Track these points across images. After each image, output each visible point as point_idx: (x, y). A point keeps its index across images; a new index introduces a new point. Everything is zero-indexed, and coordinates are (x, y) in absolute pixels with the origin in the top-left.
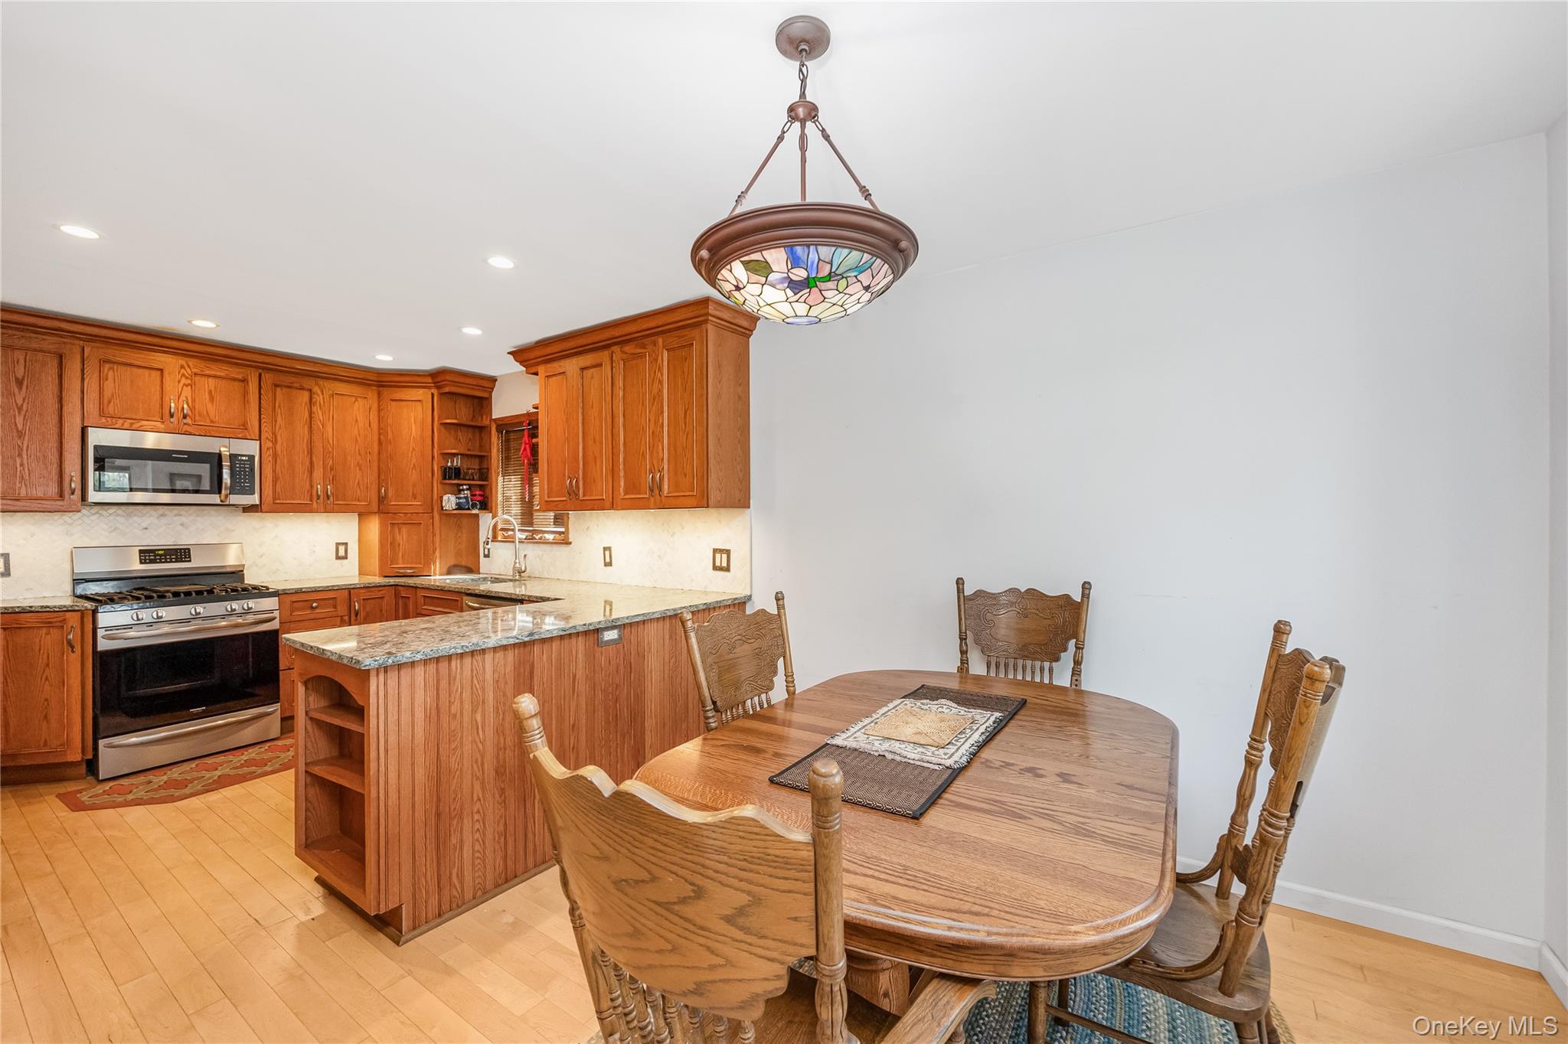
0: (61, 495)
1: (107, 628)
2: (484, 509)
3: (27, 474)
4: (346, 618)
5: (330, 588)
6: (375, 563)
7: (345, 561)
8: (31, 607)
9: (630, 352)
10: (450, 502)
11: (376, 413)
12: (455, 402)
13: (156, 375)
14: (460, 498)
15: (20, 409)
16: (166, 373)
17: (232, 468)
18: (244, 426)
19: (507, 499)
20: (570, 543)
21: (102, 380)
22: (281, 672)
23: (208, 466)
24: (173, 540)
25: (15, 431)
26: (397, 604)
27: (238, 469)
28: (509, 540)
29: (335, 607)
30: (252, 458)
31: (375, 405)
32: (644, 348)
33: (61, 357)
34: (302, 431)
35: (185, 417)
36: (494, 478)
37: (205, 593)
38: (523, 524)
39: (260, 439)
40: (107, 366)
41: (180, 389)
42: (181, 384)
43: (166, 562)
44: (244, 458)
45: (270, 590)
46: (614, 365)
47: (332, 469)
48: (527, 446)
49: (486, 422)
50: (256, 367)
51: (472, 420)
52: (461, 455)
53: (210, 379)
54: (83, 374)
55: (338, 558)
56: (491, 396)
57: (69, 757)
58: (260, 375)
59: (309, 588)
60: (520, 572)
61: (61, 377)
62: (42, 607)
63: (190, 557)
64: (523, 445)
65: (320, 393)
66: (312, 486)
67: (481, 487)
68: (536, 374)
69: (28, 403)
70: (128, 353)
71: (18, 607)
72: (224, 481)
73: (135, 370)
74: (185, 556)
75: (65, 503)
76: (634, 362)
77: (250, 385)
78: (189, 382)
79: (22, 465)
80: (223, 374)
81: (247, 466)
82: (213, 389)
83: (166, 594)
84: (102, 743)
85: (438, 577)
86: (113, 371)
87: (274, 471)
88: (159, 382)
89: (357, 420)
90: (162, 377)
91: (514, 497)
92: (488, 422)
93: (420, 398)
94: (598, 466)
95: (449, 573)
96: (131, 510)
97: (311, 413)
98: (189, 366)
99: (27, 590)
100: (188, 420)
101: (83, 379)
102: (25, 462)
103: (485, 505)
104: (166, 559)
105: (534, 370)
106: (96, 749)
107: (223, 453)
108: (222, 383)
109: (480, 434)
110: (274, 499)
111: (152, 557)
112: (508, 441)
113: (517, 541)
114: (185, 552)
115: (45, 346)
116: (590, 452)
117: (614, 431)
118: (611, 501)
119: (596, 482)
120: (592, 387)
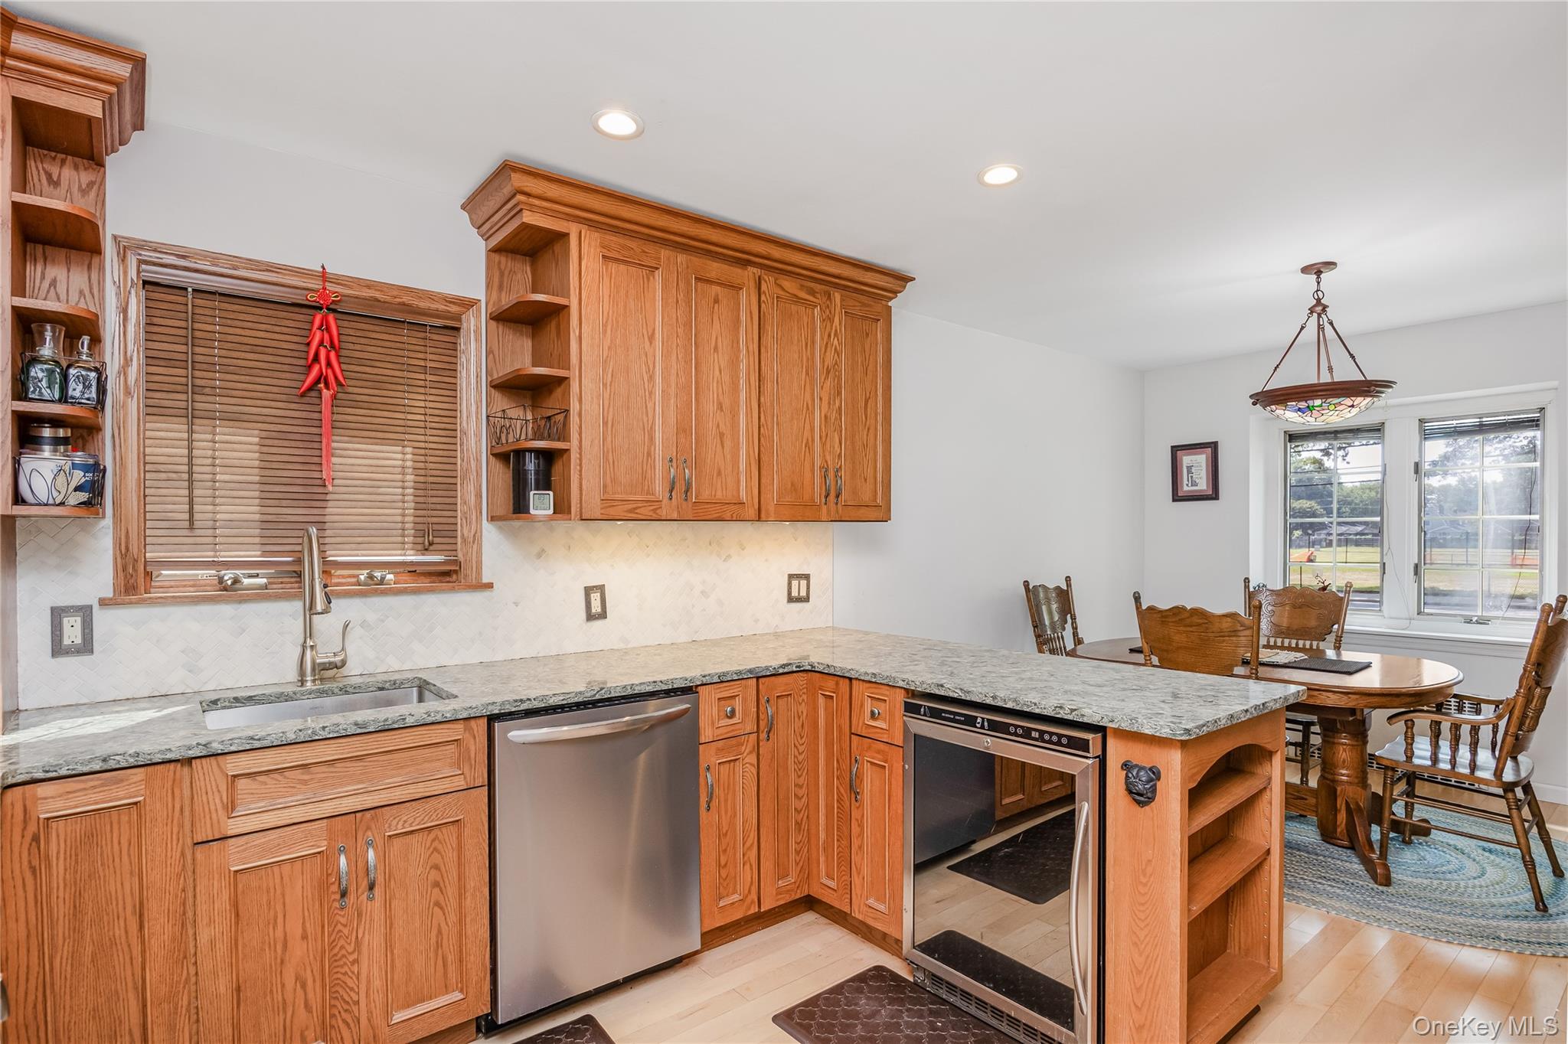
9: (789, 291)
20: (487, 586)
32: (813, 295)
76: (794, 308)
116: (710, 423)
117: (762, 399)
118: (757, 507)
119: (723, 476)
120: (716, 318)
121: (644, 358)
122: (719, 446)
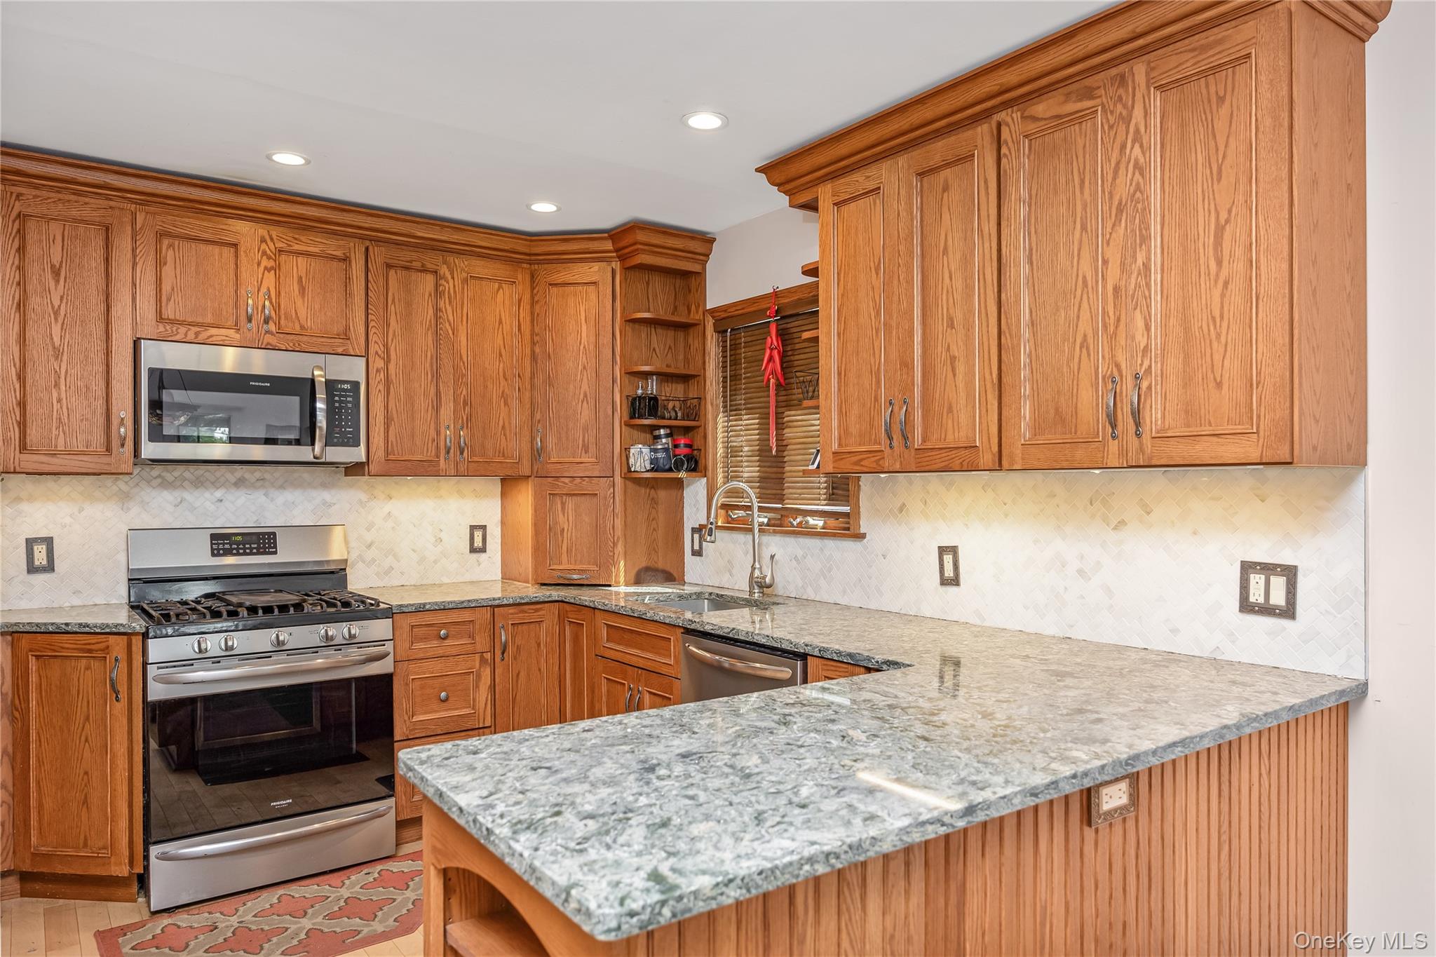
0: (109, 449)
1: (161, 664)
2: (694, 470)
3: (66, 414)
4: (488, 656)
5: (465, 605)
6: (526, 561)
7: (483, 555)
8: (67, 624)
9: (1048, 115)
10: (641, 457)
11: (528, 307)
12: (648, 283)
13: (228, 253)
14: (656, 451)
15: (56, 313)
16: (242, 249)
17: (330, 401)
18: (346, 335)
19: (732, 452)
20: (863, 536)
21: (160, 263)
22: (395, 744)
23: (297, 399)
24: (255, 518)
25: (50, 348)
26: (562, 633)
27: (337, 405)
28: (744, 527)
29: (471, 636)
30: (356, 385)
31: (527, 297)
32: (1092, 98)
33: (107, 229)
34: (424, 340)
35: (266, 321)
36: (710, 416)
37: (292, 609)
38: (761, 498)
39: (366, 356)
40: (166, 242)
41: (260, 276)
42: (262, 268)
43: (245, 554)
44: (345, 386)
45: (382, 606)
46: (1004, 150)
47: (465, 403)
48: (775, 353)
49: (695, 316)
50: (362, 238)
51: (673, 314)
52: (658, 374)
53: (300, 259)
54: (134, 256)
55: (473, 550)
56: (704, 269)
57: (113, 868)
58: (367, 249)
59: (436, 603)
60: (763, 586)
61: (107, 260)
62: (80, 625)
63: (275, 547)
64: (768, 352)
65: (449, 277)
66: (438, 433)
67: (687, 430)
68: (812, 206)
69: (67, 303)
70: (191, 220)
71: (52, 624)
72: (318, 424)
73: (202, 247)
74: (269, 543)
75: (113, 460)
76: (1059, 135)
77: (354, 267)
78: (271, 263)
79: (59, 401)
80: (316, 250)
81: (348, 399)
82: (304, 276)
83: (239, 610)
84: (155, 850)
85: (623, 589)
86: (174, 249)
87: (386, 407)
88: (233, 266)
89: (500, 322)
90: (237, 257)
91: (746, 449)
92: (699, 316)
93: (593, 279)
94: (960, 377)
95: (638, 581)
96: (202, 472)
97: (437, 310)
98: (272, 239)
99: (74, 593)
100: (272, 327)
101: (134, 265)
102: (63, 395)
103: (694, 463)
104: (245, 549)
105: (805, 197)
106: (146, 858)
107: (317, 379)
108: (315, 264)
109: (686, 340)
110: (387, 453)
111: (227, 546)
112: (735, 347)
113: (756, 526)
114: (269, 539)
115: (87, 213)
116: (939, 348)
117: (1003, 296)
118: (995, 449)
119: (955, 411)
120: (945, 209)
121: (871, 293)
122: (950, 375)
